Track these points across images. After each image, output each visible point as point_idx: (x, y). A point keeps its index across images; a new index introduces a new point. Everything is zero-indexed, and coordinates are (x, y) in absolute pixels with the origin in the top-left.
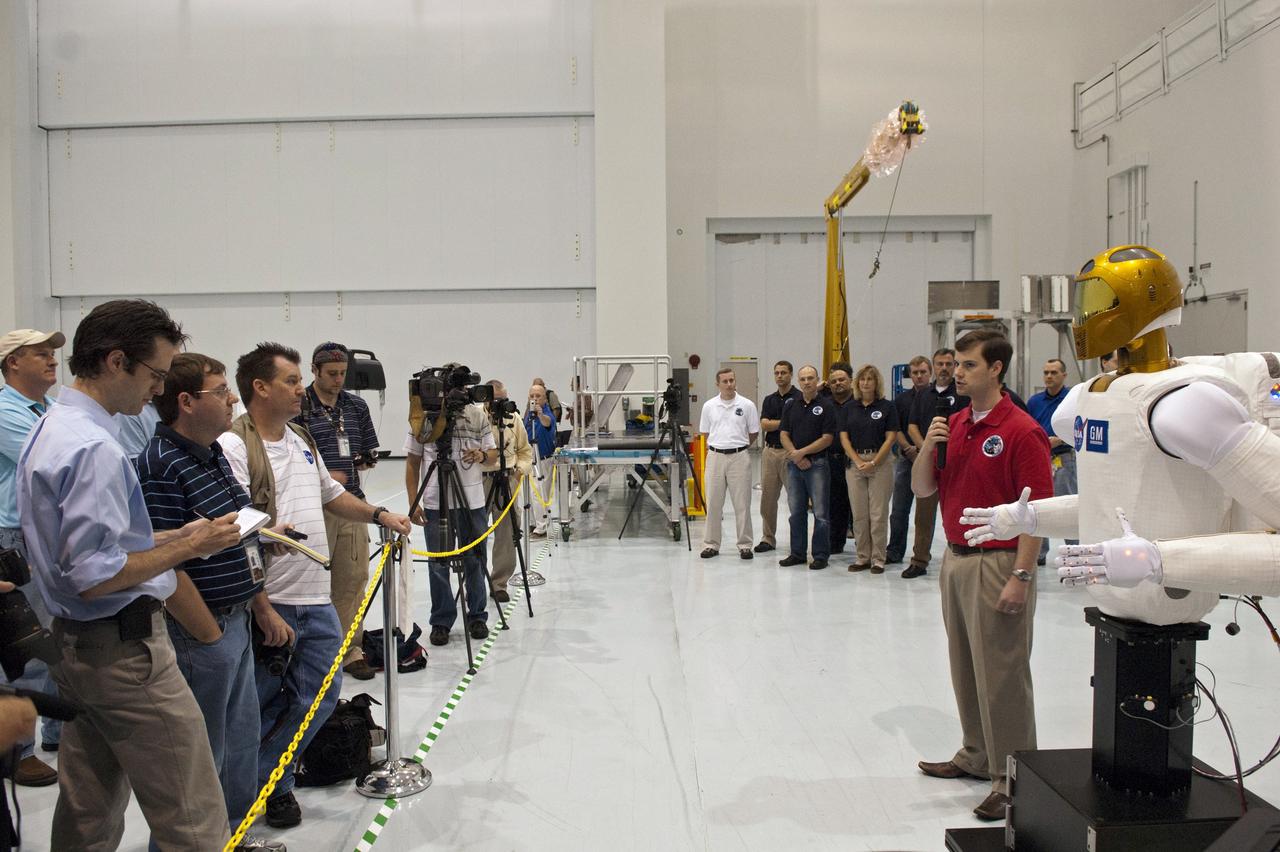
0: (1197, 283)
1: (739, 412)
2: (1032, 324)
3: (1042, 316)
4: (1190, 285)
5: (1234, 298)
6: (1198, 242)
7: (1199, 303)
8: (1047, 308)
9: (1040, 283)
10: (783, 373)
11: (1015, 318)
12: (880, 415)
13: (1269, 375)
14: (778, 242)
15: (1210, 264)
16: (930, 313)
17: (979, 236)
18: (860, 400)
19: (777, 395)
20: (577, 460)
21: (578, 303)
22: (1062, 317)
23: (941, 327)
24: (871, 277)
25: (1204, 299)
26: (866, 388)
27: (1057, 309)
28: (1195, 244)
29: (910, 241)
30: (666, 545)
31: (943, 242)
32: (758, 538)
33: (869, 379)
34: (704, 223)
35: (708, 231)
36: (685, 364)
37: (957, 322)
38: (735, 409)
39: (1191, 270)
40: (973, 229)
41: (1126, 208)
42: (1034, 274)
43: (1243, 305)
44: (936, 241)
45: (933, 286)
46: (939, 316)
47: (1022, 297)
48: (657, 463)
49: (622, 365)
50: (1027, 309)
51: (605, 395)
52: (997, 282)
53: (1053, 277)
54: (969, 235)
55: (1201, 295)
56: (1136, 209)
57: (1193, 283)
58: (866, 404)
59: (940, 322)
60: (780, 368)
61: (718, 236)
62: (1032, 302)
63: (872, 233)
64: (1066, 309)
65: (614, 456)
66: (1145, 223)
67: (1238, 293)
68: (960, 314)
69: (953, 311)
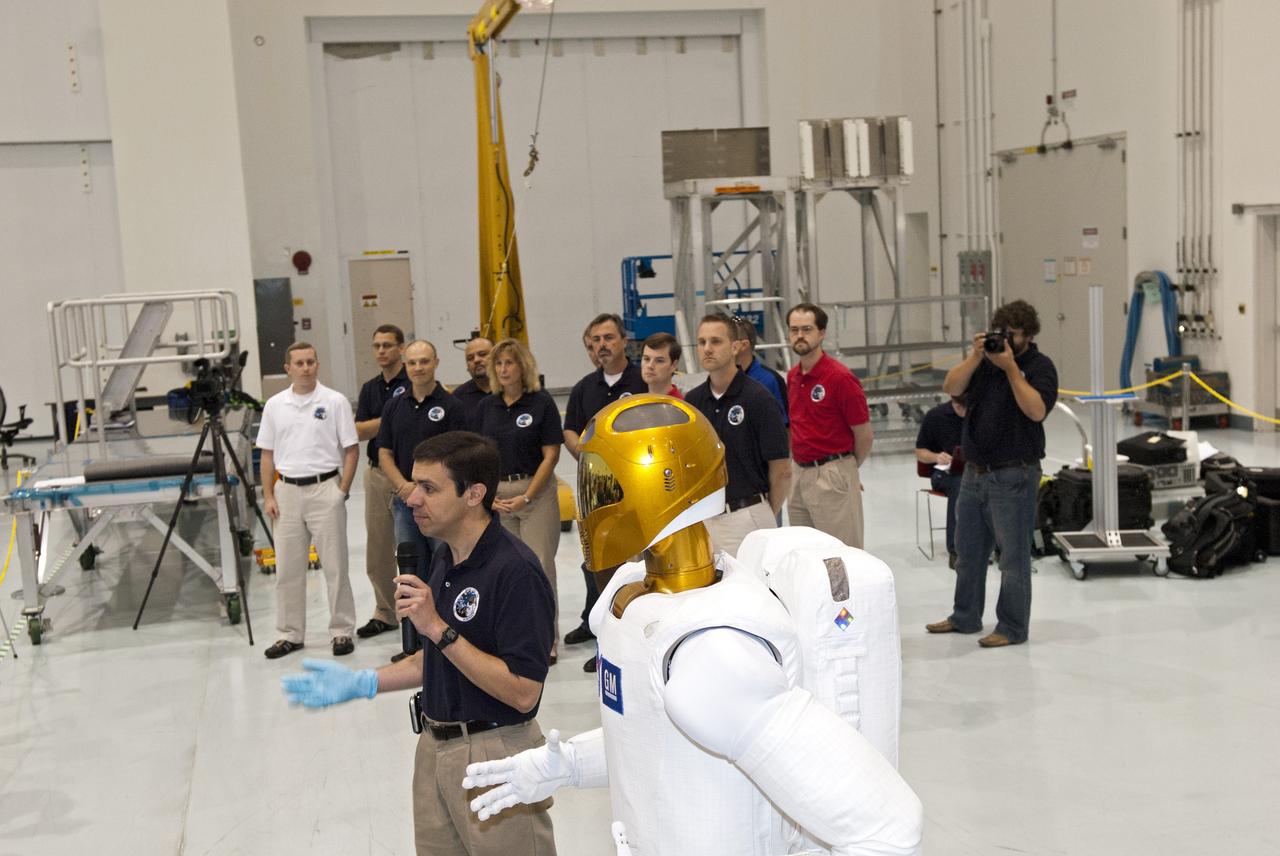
0: (1059, 119)
1: (319, 413)
2: (819, 197)
3: (831, 182)
4: (1049, 123)
5: (1108, 144)
6: (1058, 56)
7: (1062, 151)
8: (840, 172)
9: (827, 131)
10: (386, 345)
11: (791, 188)
12: (529, 421)
13: (831, 597)
14: (429, 56)
15: (1075, 91)
16: (666, 181)
17: (749, 42)
18: (501, 394)
19: (380, 380)
20: (48, 503)
21: (85, 168)
22: (861, 184)
23: (683, 204)
24: (527, 174)
25: (1068, 145)
26: (507, 378)
27: (853, 172)
28: (1054, 60)
29: (641, 52)
30: (212, 635)
31: (694, 52)
32: (366, 610)
33: (508, 362)
34: (301, 26)
35: (310, 39)
36: (287, 270)
37: (704, 200)
38: (315, 407)
39: (1050, 100)
40: (738, 32)
42: (819, 118)
43: (1120, 156)
44: (682, 51)
45: (668, 138)
46: (677, 189)
47: (801, 155)
48: (192, 498)
49: (148, 304)
50: (810, 173)
51: (117, 367)
52: (766, 130)
53: (846, 122)
54: (733, 40)
55: (1063, 139)
56: (973, 1)
57: (1053, 119)
58: (509, 401)
59: (679, 197)
60: (382, 338)
61: (328, 47)
62: (816, 162)
63: (581, 40)
64: (866, 171)
65: (113, 491)
66: (986, 23)
67: (1113, 137)
68: (709, 186)
69: (698, 181)
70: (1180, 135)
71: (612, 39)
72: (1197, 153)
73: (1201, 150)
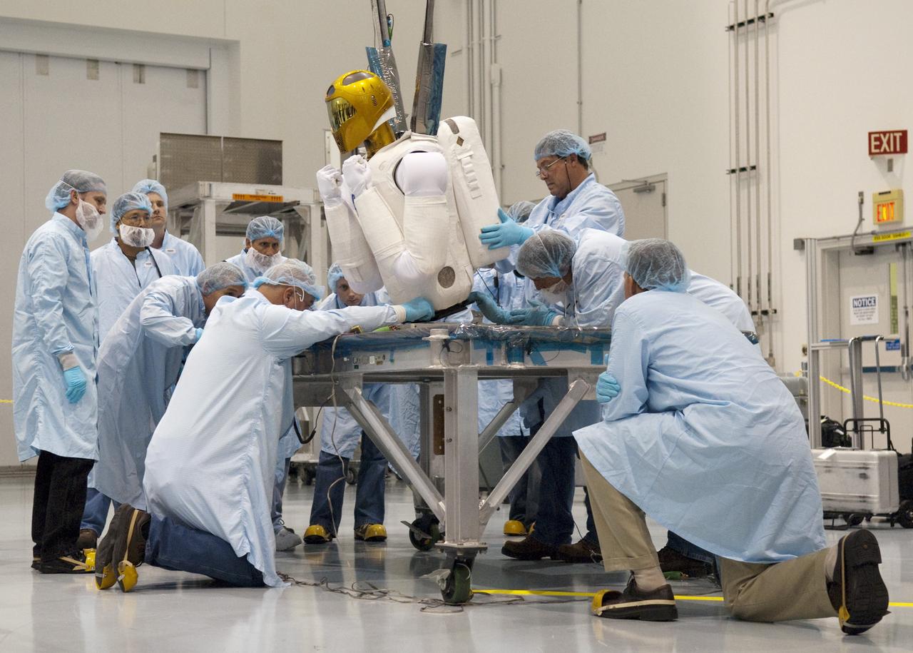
5: (645, 188)
6: (584, 99)
15: (605, 134)
17: (216, 78)
28: (580, 103)
40: (205, 66)
41: (464, 44)
43: (660, 198)
45: (169, 142)
46: (185, 195)
52: (279, 144)
54: (198, 74)
56: (481, 46)
66: (495, 68)
67: (650, 181)
68: (226, 191)
69: (214, 184)
70: (733, 171)
71: (58, 57)
72: (753, 189)
73: (758, 185)
